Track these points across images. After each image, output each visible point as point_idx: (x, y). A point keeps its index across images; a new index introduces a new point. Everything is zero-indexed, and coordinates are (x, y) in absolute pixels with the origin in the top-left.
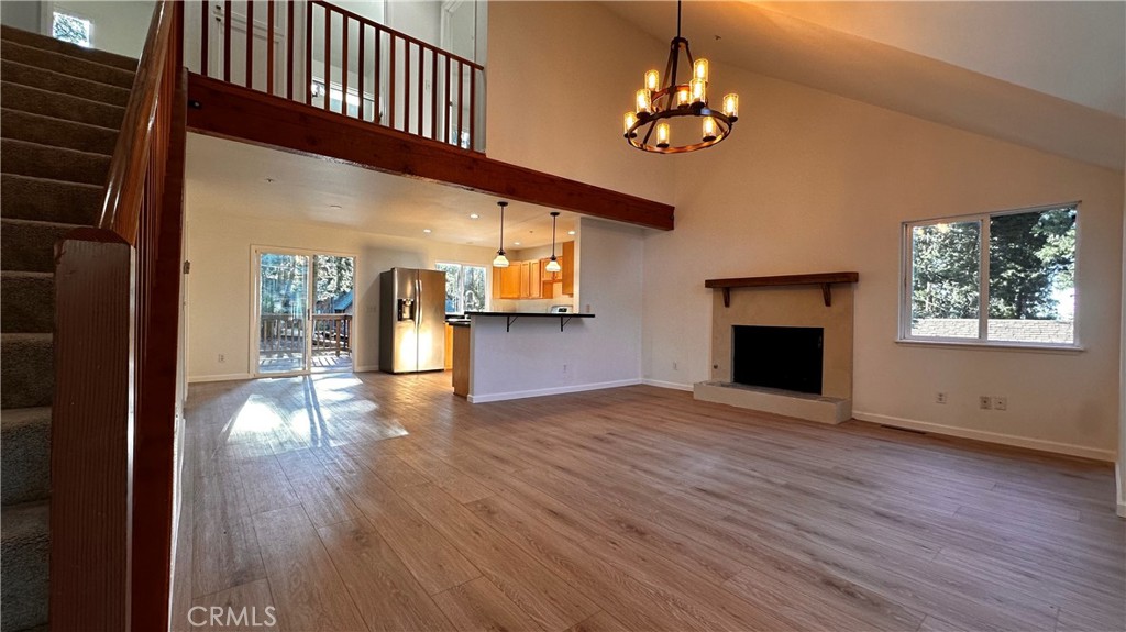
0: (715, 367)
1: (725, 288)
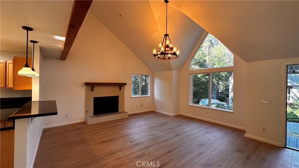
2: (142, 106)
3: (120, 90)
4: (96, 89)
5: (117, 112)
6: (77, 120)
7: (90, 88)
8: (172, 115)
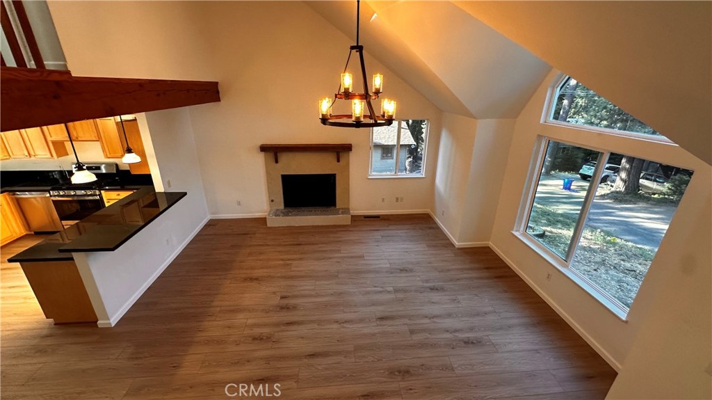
0: (272, 201)
1: (273, 151)
2: (397, 199)
3: (338, 161)
4: (285, 158)
5: (333, 207)
6: (258, 212)
7: (271, 155)
8: (457, 244)
